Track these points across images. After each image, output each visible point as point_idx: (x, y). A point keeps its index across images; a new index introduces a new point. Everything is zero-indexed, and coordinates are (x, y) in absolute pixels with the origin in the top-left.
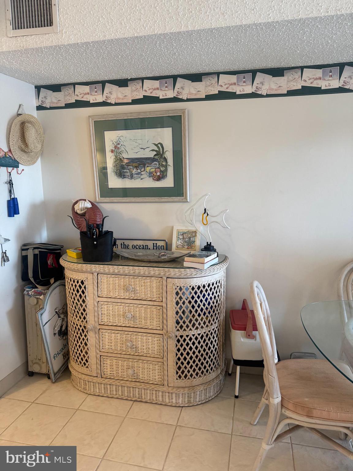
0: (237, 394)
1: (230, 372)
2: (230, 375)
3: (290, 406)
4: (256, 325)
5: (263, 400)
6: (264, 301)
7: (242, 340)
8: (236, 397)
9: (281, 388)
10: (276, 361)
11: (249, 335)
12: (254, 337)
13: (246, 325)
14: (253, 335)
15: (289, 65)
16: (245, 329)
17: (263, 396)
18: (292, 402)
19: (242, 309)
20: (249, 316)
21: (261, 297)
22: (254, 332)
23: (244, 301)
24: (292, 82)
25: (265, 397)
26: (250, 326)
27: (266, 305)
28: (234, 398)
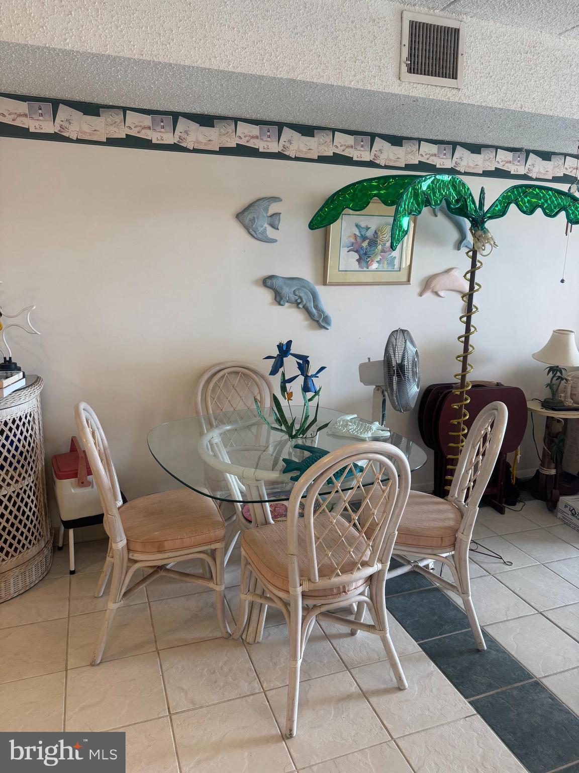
0: (72, 568)
1: (60, 545)
2: (60, 549)
3: (139, 547)
4: (90, 468)
5: (108, 558)
6: (98, 429)
7: (73, 491)
8: (72, 573)
9: (126, 531)
10: (120, 502)
11: (82, 483)
12: (89, 484)
13: (77, 470)
14: (88, 481)
15: (105, 102)
16: (75, 475)
17: (108, 554)
18: (139, 541)
19: (70, 451)
20: (80, 456)
21: (93, 423)
22: (90, 478)
23: (72, 440)
24: (112, 127)
25: (110, 554)
26: (82, 471)
27: (101, 434)
28: (69, 575)
